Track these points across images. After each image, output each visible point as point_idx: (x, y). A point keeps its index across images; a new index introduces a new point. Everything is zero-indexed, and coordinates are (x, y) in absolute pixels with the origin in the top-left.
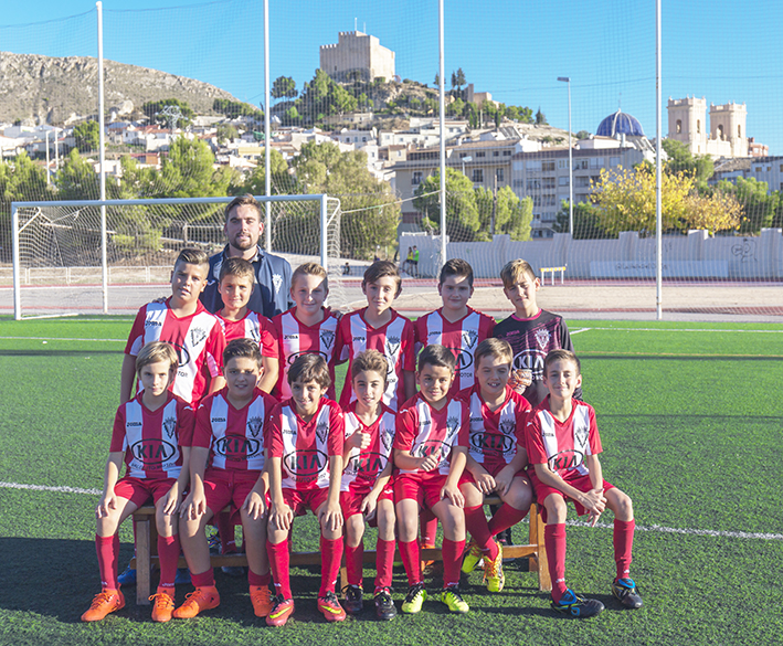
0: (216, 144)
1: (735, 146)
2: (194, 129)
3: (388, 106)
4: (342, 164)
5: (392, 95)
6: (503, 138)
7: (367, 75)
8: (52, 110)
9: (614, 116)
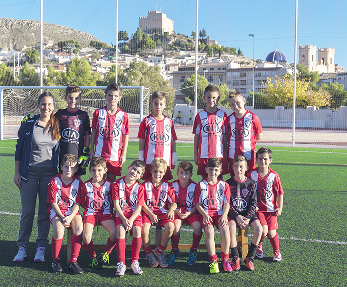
0: (91, 61)
1: (329, 68)
2: (81, 54)
3: (170, 46)
4: (149, 72)
5: (172, 40)
6: (223, 61)
7: (160, 31)
8: (16, 44)
9: (274, 52)
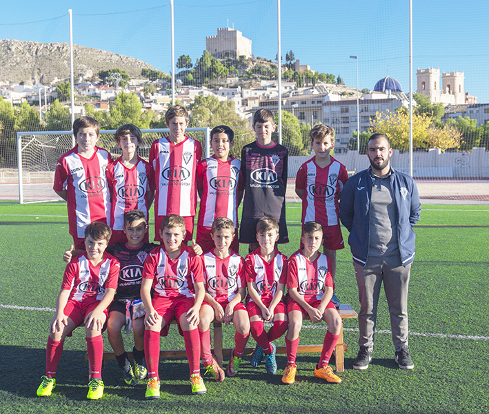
0: (143, 97)
1: (457, 98)
2: (130, 87)
3: (247, 73)
4: (220, 109)
5: (250, 66)
6: (318, 93)
7: (235, 55)
8: (43, 76)
9: (384, 79)
